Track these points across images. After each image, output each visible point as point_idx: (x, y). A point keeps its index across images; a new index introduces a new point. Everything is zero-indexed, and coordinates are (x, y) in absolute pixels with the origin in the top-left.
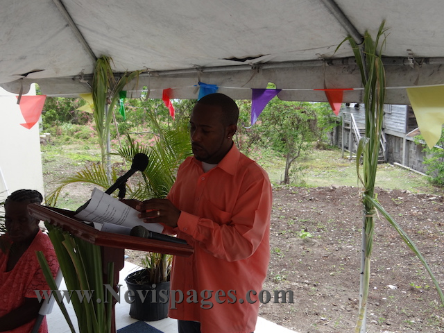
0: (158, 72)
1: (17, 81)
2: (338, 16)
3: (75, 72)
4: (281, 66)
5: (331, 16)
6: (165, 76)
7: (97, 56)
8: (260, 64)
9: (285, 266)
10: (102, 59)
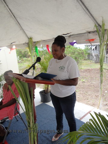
0: (44, 40)
1: (10, 45)
2: (92, 18)
3: (24, 42)
4: (76, 35)
5: (90, 18)
6: (46, 42)
7: (29, 38)
8: (70, 36)
9: (78, 88)
10: (30, 38)
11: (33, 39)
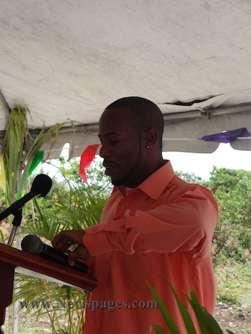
8: (211, 109)
10: (16, 109)
11: (27, 113)
